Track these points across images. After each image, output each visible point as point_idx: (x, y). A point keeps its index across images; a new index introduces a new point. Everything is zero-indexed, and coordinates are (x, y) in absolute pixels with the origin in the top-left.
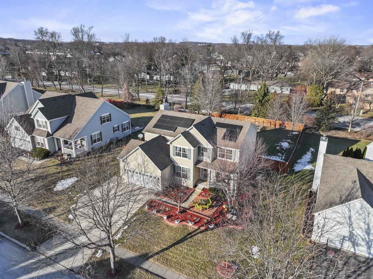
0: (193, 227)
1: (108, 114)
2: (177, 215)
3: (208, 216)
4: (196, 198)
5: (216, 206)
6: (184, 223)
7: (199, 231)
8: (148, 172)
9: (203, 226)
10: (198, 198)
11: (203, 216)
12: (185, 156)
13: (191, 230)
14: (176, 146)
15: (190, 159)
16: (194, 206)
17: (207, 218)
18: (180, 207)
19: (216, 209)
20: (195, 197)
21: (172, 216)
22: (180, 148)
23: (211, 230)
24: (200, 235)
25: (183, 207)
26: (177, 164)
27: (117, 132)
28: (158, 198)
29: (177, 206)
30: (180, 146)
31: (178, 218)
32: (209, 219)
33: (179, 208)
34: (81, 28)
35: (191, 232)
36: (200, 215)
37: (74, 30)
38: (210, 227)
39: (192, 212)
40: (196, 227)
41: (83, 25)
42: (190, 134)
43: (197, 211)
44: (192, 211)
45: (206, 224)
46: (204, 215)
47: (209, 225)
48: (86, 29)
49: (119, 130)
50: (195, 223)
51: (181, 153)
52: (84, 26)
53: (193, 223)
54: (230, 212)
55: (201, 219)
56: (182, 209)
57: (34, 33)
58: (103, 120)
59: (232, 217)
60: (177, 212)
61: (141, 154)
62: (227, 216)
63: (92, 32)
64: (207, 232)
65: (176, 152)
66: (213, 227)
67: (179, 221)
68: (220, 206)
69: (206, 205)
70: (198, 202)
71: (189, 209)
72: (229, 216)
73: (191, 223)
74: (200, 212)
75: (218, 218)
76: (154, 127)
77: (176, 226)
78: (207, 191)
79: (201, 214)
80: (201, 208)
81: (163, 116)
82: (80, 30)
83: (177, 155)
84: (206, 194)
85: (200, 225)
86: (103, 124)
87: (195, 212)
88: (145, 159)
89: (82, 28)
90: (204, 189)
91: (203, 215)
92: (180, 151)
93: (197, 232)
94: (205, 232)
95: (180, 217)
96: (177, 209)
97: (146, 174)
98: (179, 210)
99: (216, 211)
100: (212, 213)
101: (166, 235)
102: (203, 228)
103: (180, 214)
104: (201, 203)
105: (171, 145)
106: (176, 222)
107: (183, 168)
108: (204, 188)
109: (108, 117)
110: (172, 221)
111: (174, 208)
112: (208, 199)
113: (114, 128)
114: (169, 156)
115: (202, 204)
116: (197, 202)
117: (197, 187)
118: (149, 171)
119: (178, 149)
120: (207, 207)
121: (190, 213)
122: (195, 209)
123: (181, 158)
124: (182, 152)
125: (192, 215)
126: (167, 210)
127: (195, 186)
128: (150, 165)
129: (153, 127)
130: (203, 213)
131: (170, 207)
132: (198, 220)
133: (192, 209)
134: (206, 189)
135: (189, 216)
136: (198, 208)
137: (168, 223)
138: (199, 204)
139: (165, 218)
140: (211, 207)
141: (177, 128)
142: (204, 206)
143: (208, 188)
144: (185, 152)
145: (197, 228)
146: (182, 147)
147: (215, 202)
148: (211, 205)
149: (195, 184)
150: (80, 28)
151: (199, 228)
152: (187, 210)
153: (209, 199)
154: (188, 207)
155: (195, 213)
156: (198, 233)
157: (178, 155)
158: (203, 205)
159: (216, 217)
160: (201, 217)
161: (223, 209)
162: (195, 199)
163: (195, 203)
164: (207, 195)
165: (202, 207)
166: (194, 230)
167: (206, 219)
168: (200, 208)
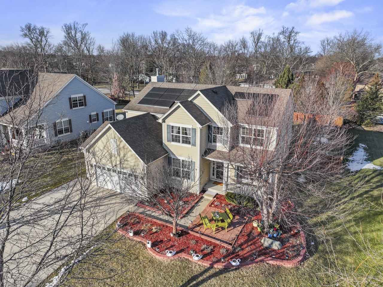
0: (200, 263)
1: (82, 95)
2: (170, 240)
3: (226, 243)
4: (205, 210)
5: (240, 223)
6: (183, 255)
7: (211, 272)
8: (126, 168)
9: (218, 261)
10: (208, 210)
11: (218, 242)
12: (186, 141)
13: (197, 270)
14: (172, 124)
15: (194, 145)
16: (202, 224)
17: (226, 245)
18: (177, 224)
19: (240, 228)
20: (203, 208)
21: (161, 241)
22: (179, 128)
23: (236, 269)
24: (213, 281)
25: (181, 226)
26: (175, 155)
27: (96, 122)
28: (141, 210)
29: (172, 223)
30: (178, 125)
31: (172, 246)
32: (230, 247)
33: (174, 228)
34: (74, 26)
35: (196, 273)
36: (213, 241)
37: (65, 26)
38: (234, 264)
39: (198, 235)
40: (207, 264)
41: (76, 22)
42: (195, 105)
43: (207, 232)
44: (197, 232)
45: (225, 257)
46: (221, 241)
47: (231, 259)
48: (79, 26)
49: (98, 120)
50: (205, 256)
51: (179, 137)
52: (77, 24)
53: (200, 256)
54: (267, 234)
55: (214, 247)
56: (181, 228)
57: (20, 29)
58: (73, 104)
59: (272, 243)
60: (172, 235)
61: (115, 138)
62: (262, 241)
63: (86, 30)
64: (227, 275)
65: (172, 135)
66: (238, 263)
67: (174, 253)
68: (247, 223)
69: (223, 221)
70: (208, 217)
71: (192, 229)
72: (266, 242)
73: (197, 256)
74: (213, 234)
75: (246, 245)
76: (140, 103)
77: (169, 260)
78: (222, 198)
79: (214, 238)
80: (215, 228)
81: (154, 89)
82: (73, 27)
83: (173, 141)
84: (221, 203)
85: (214, 260)
86: (74, 109)
87: (203, 234)
88: (121, 146)
89: (76, 26)
90: (217, 196)
91: (218, 240)
92: (179, 133)
93: (208, 274)
94: (224, 275)
95: (176, 243)
96: (172, 228)
97: (122, 170)
98: (174, 231)
99: (241, 232)
100: (234, 236)
101: (148, 280)
102: (219, 266)
103: (176, 238)
104: (214, 218)
105: (163, 124)
106: (169, 255)
107: (183, 161)
108: (217, 194)
109: (81, 100)
110: (161, 252)
111: (167, 226)
112: (226, 212)
113: (90, 116)
114: (161, 143)
115: (215, 221)
116: (206, 217)
117: (206, 193)
118: (127, 166)
119: (175, 130)
120: (225, 225)
121: (194, 236)
122: (203, 229)
123: (181, 144)
124: (181, 135)
125: (198, 241)
126: (154, 230)
127: (203, 191)
128: (129, 154)
129: (138, 103)
130: (219, 236)
131: (160, 225)
132: (209, 250)
133: (197, 229)
134: (221, 196)
135: (193, 242)
136: (209, 228)
137: (154, 255)
138: (211, 221)
139: (149, 246)
140: (232, 225)
141: (174, 102)
142: (220, 224)
143: (224, 194)
144: (186, 134)
145: (208, 266)
146: (181, 126)
147: (237, 217)
148: (231, 221)
149: (203, 188)
150: (72, 25)
151: (212, 267)
152: (189, 231)
153: (228, 211)
154: (191, 226)
155: (203, 237)
156: (210, 277)
157: (176, 139)
158: (218, 221)
159: (242, 245)
160: (215, 243)
161: (253, 228)
162: (203, 212)
163: (204, 218)
164: (223, 205)
165: (217, 226)
166: (203, 269)
167: (223, 247)
168: (213, 226)
